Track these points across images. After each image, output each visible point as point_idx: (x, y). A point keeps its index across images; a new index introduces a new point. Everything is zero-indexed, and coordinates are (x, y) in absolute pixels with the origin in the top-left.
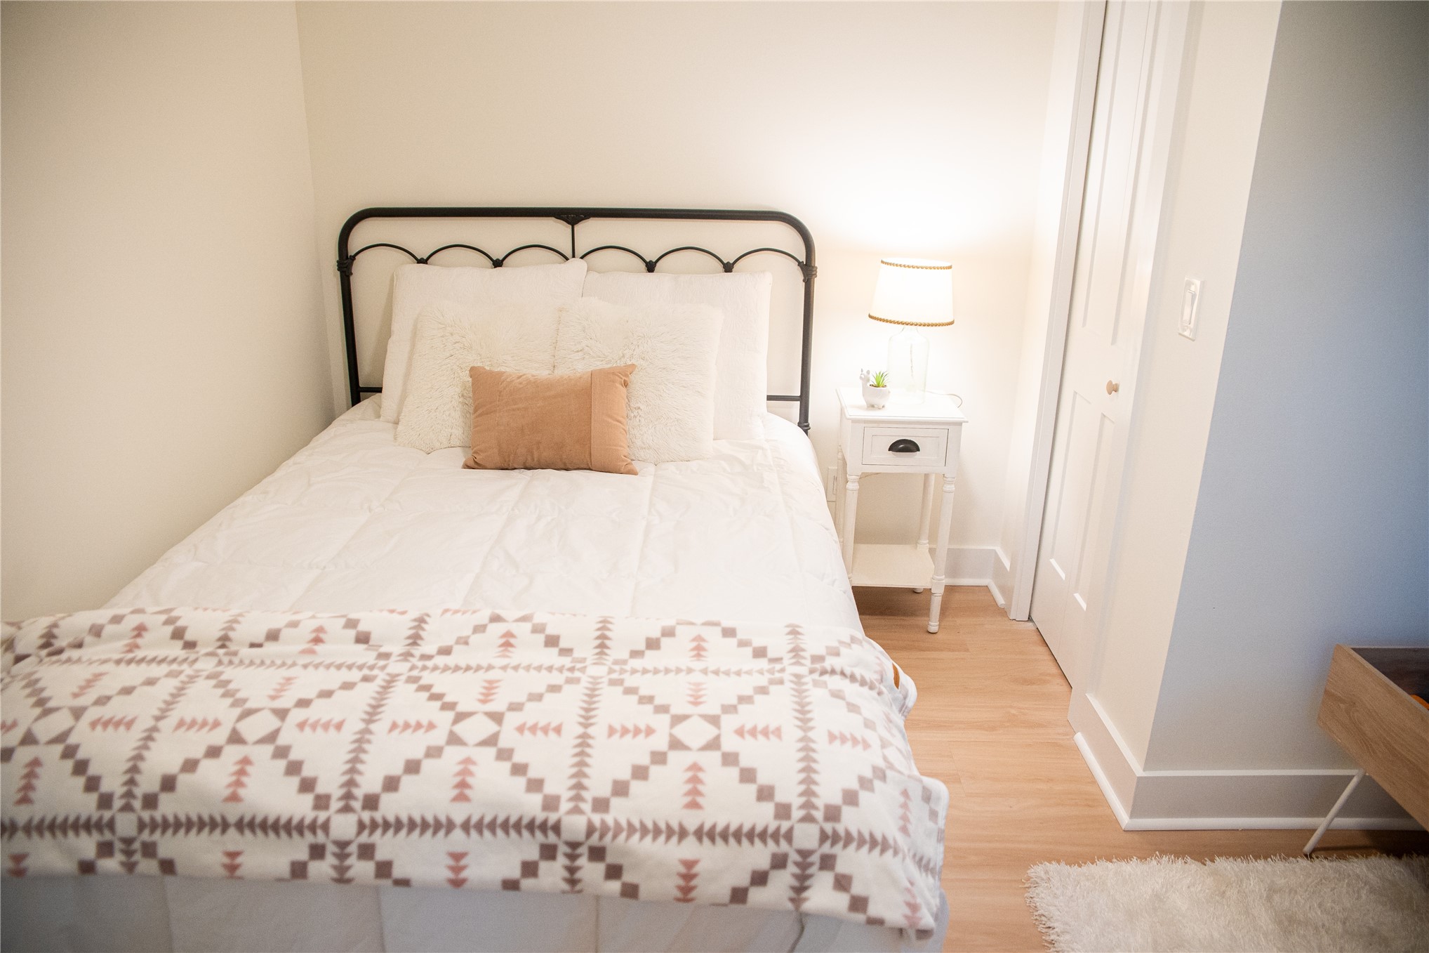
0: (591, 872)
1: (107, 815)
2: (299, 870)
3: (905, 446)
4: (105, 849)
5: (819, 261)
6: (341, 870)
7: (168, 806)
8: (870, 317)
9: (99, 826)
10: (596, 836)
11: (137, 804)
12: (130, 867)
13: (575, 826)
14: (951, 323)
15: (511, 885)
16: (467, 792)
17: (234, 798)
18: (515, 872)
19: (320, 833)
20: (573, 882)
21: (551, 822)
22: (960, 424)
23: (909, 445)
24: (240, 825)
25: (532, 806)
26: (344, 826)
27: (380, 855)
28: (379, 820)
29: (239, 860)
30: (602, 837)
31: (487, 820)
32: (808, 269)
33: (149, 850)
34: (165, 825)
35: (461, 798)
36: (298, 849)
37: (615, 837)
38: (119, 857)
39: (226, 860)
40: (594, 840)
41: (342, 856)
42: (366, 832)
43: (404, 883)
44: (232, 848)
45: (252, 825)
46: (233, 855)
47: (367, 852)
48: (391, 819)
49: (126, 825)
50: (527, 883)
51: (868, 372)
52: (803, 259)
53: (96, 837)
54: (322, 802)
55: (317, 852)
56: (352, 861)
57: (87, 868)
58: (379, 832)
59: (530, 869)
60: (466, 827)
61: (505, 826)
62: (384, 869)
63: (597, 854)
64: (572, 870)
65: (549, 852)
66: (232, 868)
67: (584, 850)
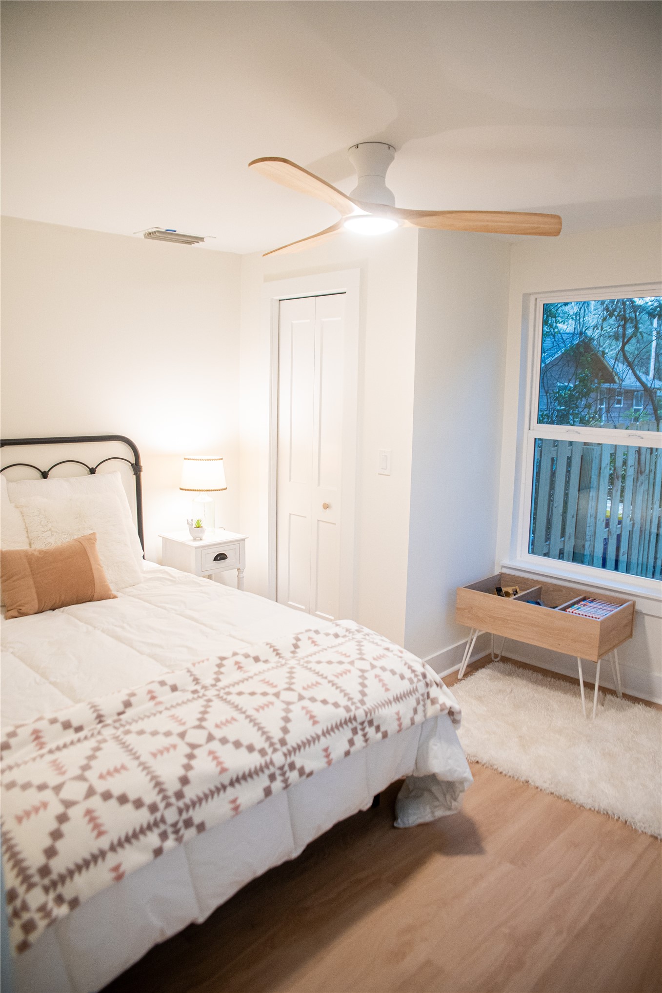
0: (371, 731)
1: (158, 815)
2: (268, 792)
3: (221, 557)
4: (164, 836)
5: (143, 463)
6: (285, 781)
7: (190, 793)
8: (181, 489)
9: (156, 824)
10: (369, 715)
11: (173, 800)
12: (179, 839)
13: (360, 714)
14: (226, 489)
15: (347, 753)
16: (316, 719)
17: (223, 770)
18: (346, 746)
19: (271, 767)
20: (366, 741)
21: (352, 717)
22: (244, 540)
23: (221, 556)
24: (232, 784)
25: (342, 714)
26: (279, 759)
27: (298, 765)
28: (291, 749)
29: (238, 802)
30: (371, 715)
31: (330, 728)
32: (136, 468)
33: (188, 823)
34: (194, 804)
35: (315, 723)
36: (263, 781)
37: (374, 712)
38: (172, 837)
39: (232, 806)
40: (369, 718)
41: (283, 774)
42: (288, 757)
43: (310, 774)
44: (232, 798)
45: (238, 780)
46: (234, 801)
47: (292, 766)
48: (295, 746)
49: (171, 816)
50: (353, 750)
51: (192, 520)
52: (133, 462)
53: (156, 831)
54: (263, 752)
55: (272, 777)
56: (288, 774)
57: (158, 852)
58: (293, 754)
59: (351, 742)
60: (324, 734)
61: (337, 727)
62: (302, 772)
63: (371, 723)
64: (365, 735)
65: (355, 731)
66: (236, 809)
67: (366, 724)
